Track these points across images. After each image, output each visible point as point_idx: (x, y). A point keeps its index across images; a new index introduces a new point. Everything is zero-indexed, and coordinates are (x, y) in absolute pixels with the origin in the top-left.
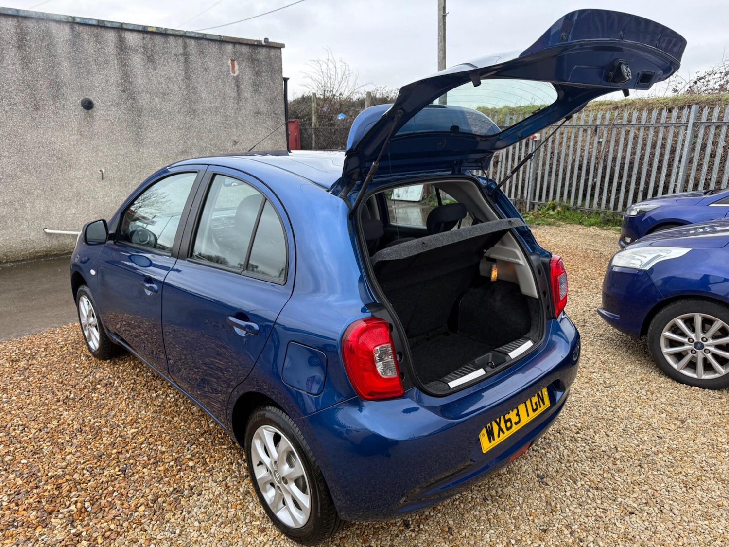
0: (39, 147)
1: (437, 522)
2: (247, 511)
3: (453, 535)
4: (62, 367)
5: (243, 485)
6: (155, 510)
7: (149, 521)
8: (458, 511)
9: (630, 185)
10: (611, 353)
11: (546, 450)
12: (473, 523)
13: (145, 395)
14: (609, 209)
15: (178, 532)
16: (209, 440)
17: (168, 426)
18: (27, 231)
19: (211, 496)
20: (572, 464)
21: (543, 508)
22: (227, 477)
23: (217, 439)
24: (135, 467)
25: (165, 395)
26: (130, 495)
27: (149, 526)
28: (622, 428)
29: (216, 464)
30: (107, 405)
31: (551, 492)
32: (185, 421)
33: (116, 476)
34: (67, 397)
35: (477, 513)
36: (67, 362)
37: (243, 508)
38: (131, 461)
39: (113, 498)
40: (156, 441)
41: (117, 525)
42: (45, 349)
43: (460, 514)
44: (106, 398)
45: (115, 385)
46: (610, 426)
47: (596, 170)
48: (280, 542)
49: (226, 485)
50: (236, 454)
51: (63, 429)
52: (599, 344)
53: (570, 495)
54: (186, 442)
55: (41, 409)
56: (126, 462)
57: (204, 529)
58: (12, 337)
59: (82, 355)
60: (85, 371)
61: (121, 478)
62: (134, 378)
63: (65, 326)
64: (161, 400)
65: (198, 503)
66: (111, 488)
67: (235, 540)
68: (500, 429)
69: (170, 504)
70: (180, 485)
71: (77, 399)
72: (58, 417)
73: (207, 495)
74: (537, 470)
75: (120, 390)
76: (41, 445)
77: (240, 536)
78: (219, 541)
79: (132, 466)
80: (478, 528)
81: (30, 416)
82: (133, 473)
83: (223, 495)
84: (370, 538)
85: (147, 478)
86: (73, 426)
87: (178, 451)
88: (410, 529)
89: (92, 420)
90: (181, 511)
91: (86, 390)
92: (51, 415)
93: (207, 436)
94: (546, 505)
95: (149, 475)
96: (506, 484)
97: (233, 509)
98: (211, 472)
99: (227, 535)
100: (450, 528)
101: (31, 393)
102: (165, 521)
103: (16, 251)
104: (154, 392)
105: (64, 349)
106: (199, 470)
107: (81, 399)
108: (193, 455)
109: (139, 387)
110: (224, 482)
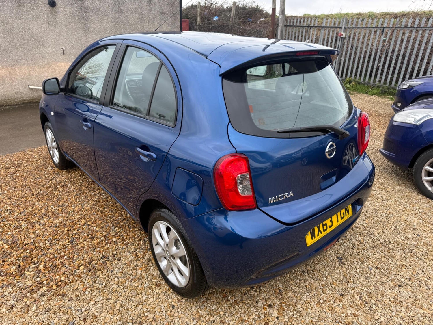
0: (22, 31)
1: (272, 286)
2: (149, 272)
3: (282, 295)
4: (37, 173)
5: (147, 255)
6: (90, 269)
7: (86, 276)
8: (285, 279)
9: (401, 69)
10: (386, 178)
11: (344, 241)
12: (295, 288)
13: (87, 194)
14: (386, 84)
15: (104, 284)
16: (127, 225)
17: (101, 214)
18: (18, 87)
19: (126, 261)
20: (360, 251)
21: (341, 280)
22: (137, 249)
23: (132, 224)
24: (79, 240)
25: (100, 194)
26: (75, 259)
27: (86, 280)
28: (394, 228)
29: (130, 240)
30: (63, 199)
31: (346, 269)
32: (112, 211)
33: (67, 246)
34: (38, 193)
35: (298, 281)
36: (40, 170)
37: (147, 270)
38: (76, 236)
39: (64, 260)
40: (93, 223)
41: (66, 278)
42: (27, 161)
43: (287, 281)
44: (63, 195)
45: (69, 186)
46: (386, 227)
47: (380, 58)
48: (169, 294)
49: (136, 254)
50: (143, 234)
51: (35, 213)
52: (378, 172)
53: (359, 272)
54: (112, 225)
55: (22, 199)
56: (73, 236)
57: (121, 283)
58: (7, 153)
59: (49, 166)
60: (51, 176)
61: (69, 247)
62: (81, 182)
63: (39, 147)
64: (97, 197)
65: (118, 266)
66: (62, 254)
67: (141, 291)
68: (319, 231)
69: (100, 266)
70: (107, 253)
71: (45, 194)
72: (32, 205)
73: (124, 261)
74: (337, 254)
75: (71, 189)
76: (20, 223)
77: (144, 289)
78: (130, 291)
79: (77, 239)
80: (298, 291)
81: (15, 204)
82: (78, 244)
83: (134, 261)
84: (228, 294)
85: (86, 247)
86: (41, 212)
87: (107, 231)
88: (254, 290)
89: (54, 208)
90: (106, 271)
91: (50, 189)
92: (28, 204)
93: (125, 221)
94: (344, 278)
95: (88, 246)
96: (317, 262)
97: (140, 271)
98: (127, 246)
99: (136, 288)
100: (280, 290)
101: (16, 189)
102: (96, 276)
103: (12, 99)
104: (93, 192)
105: (38, 162)
106: (119, 244)
107: (47, 194)
108: (116, 234)
109: (84, 188)
110: (135, 253)
